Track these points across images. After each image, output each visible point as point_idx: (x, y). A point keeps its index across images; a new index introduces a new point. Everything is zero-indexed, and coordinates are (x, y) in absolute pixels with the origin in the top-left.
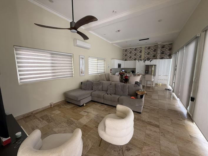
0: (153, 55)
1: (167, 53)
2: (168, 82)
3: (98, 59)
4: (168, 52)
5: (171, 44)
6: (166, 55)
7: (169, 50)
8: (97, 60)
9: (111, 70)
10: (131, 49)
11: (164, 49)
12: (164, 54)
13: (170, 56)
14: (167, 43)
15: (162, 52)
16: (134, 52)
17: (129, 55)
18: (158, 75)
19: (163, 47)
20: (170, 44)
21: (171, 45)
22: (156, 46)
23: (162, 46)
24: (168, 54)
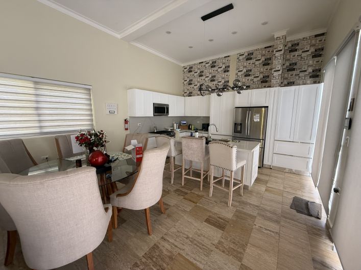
0: (261, 76)
1: (304, 68)
2: (307, 163)
3: (36, 83)
4: (309, 64)
5: (323, 34)
6: (302, 74)
7: (313, 57)
8: (32, 85)
9: (126, 121)
10: (203, 64)
11: (296, 53)
12: (294, 73)
13: (317, 76)
14: (307, 34)
15: (287, 64)
16: (208, 72)
17: (197, 81)
18: (272, 139)
19: (293, 47)
20: (316, 36)
21: (319, 38)
22: (271, 49)
23: (290, 45)
24: (310, 70)
